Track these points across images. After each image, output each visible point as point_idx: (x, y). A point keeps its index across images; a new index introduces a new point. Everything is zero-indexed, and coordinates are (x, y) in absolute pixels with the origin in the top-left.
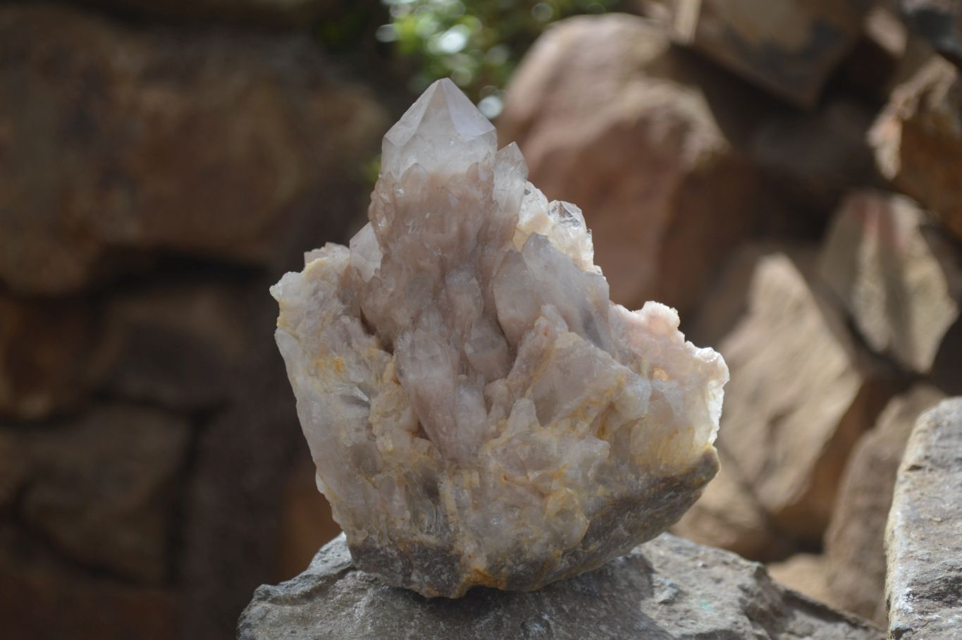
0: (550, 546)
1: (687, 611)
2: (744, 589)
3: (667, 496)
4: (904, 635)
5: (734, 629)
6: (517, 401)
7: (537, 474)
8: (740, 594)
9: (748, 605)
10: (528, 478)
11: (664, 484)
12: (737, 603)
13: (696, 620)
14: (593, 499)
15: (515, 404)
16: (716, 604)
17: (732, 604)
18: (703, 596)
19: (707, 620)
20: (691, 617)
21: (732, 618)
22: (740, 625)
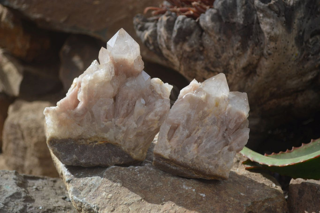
1: (4, 191)
2: (14, 179)
4: (71, 181)
5: (18, 191)
8: (14, 181)
9: (17, 183)
12: (15, 184)
13: (7, 192)
16: (10, 186)
17: (14, 185)
18: (6, 185)
19: (10, 191)
20: (6, 192)
21: (16, 189)
22: (19, 189)
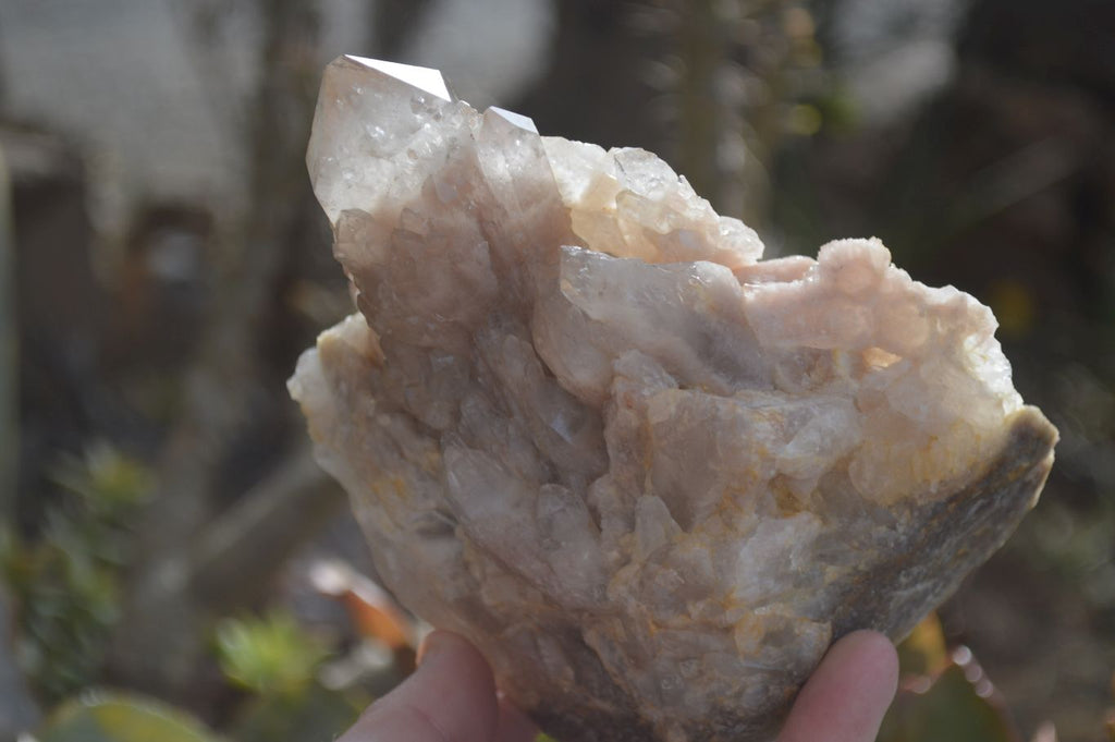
0: (771, 688)
3: (974, 509)
6: (639, 500)
7: (701, 605)
10: (689, 615)
11: (954, 505)
14: (822, 591)
15: (638, 506)
